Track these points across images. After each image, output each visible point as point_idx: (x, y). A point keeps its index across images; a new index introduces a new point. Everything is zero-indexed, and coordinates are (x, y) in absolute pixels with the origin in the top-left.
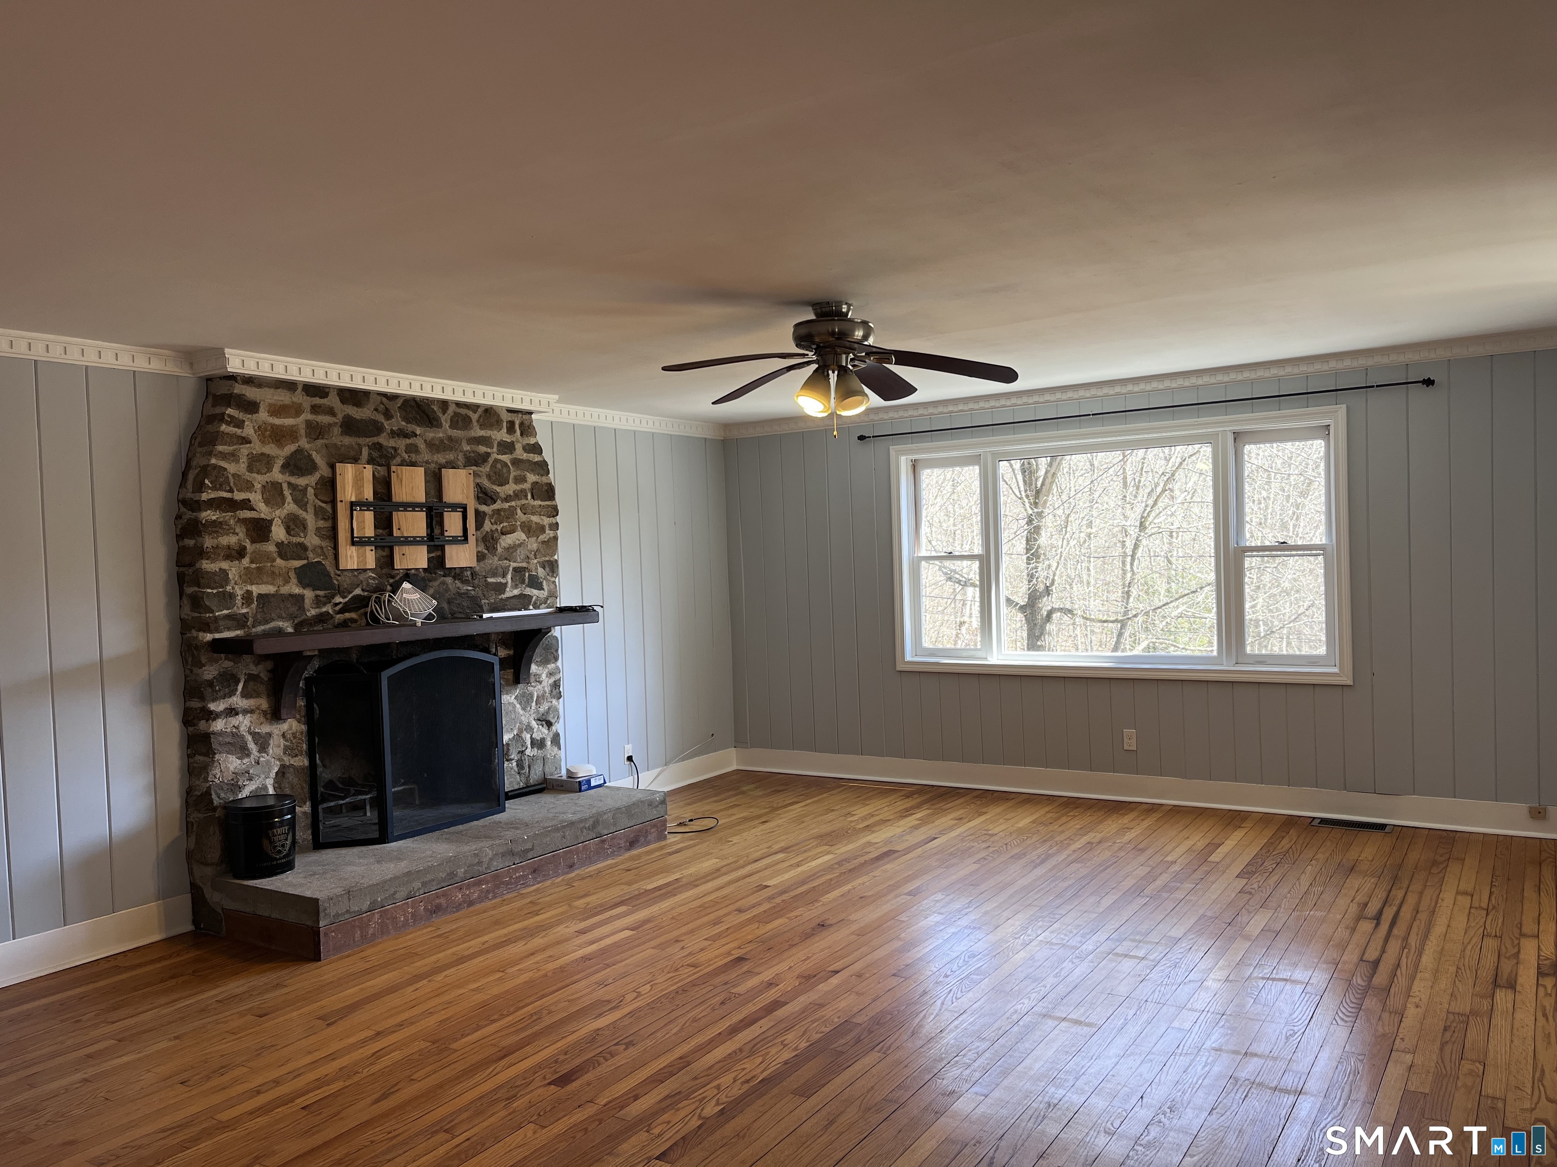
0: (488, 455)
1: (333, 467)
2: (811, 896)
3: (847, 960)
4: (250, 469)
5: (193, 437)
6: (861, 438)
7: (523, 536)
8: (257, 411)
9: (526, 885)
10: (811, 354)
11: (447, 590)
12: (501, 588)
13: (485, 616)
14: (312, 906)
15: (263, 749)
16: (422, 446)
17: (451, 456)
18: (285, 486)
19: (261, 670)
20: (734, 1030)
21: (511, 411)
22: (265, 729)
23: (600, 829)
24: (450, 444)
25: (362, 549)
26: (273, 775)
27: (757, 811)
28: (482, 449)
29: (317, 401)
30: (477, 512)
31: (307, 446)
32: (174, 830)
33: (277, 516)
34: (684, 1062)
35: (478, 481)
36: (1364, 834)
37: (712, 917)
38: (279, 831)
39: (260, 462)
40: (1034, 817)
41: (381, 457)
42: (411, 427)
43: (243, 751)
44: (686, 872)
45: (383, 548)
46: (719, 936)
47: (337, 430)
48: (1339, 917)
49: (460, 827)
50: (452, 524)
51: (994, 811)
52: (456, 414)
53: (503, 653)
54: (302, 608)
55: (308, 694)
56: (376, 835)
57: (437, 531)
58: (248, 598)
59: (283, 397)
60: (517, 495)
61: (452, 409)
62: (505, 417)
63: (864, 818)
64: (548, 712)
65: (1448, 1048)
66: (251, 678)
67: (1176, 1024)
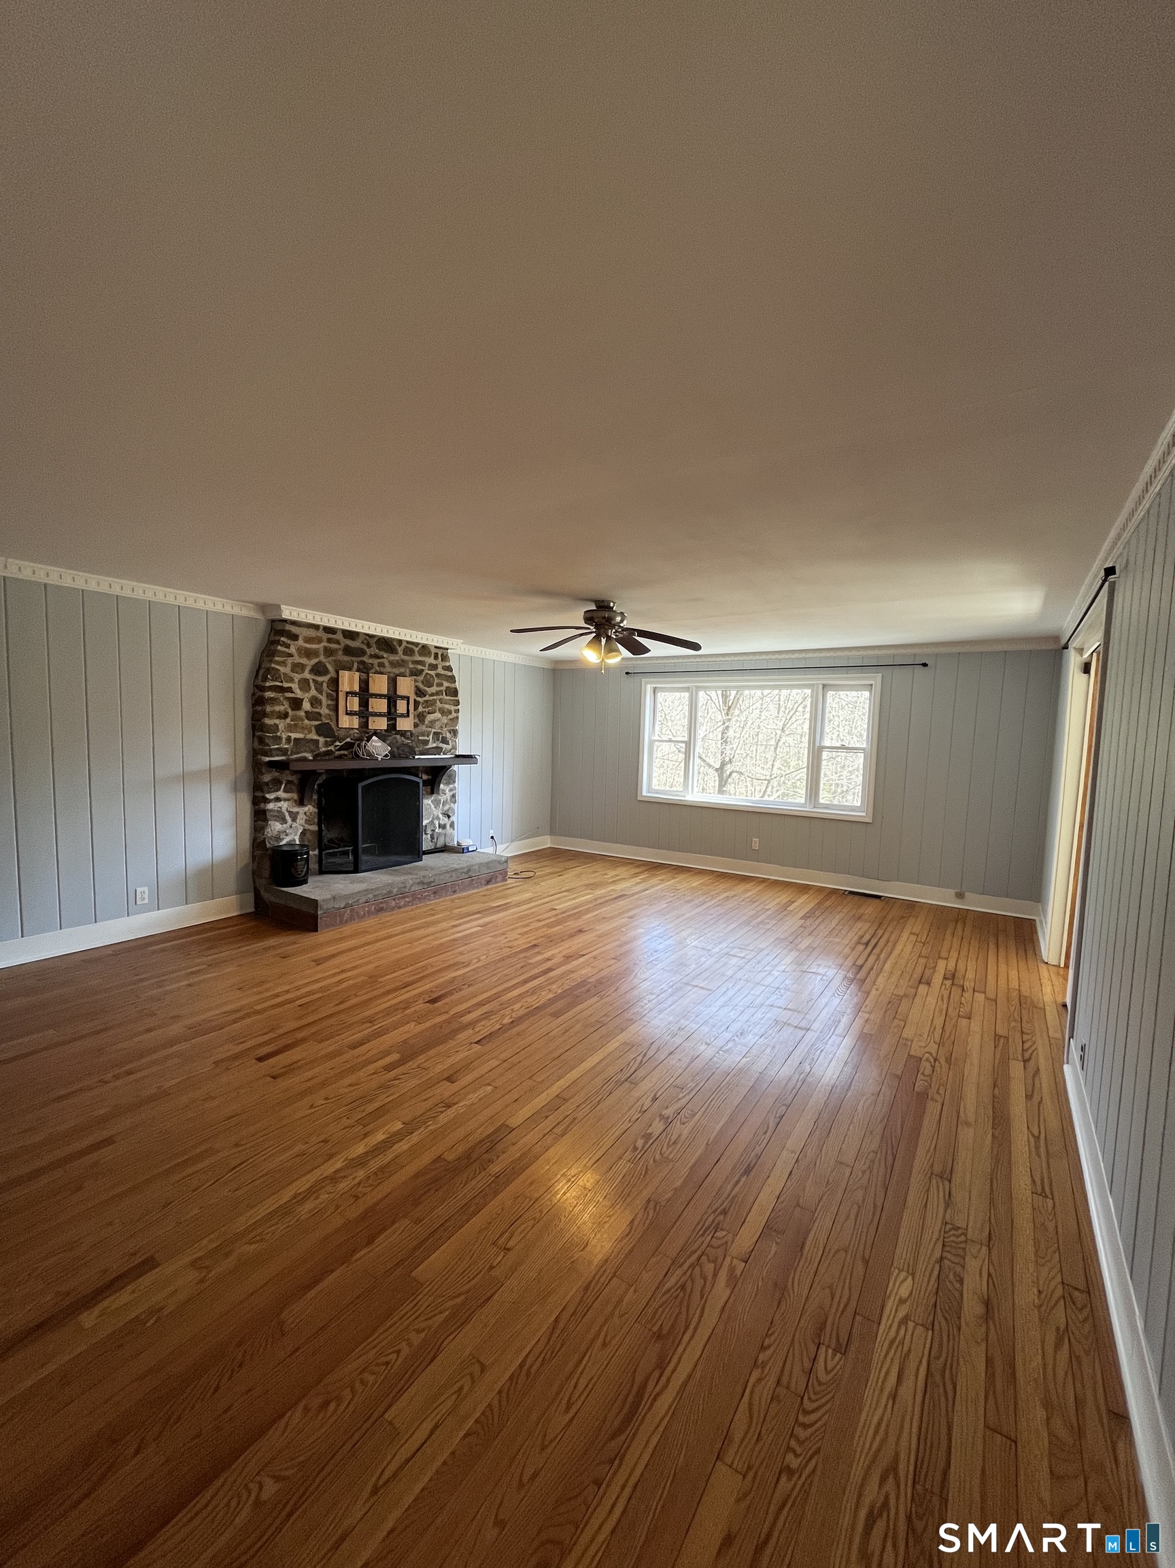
0: (423, 670)
1: (337, 673)
2: (579, 915)
3: (590, 950)
4: (292, 671)
5: (263, 652)
6: (627, 673)
7: (440, 716)
8: (297, 640)
9: (430, 900)
10: (592, 628)
11: (397, 742)
12: (426, 742)
13: (416, 757)
14: (314, 903)
15: (294, 820)
16: (387, 664)
17: (402, 670)
18: (311, 681)
19: (294, 778)
20: (526, 982)
21: (436, 647)
22: (295, 810)
23: (471, 874)
24: (401, 664)
25: (352, 717)
26: (299, 834)
27: (558, 870)
28: (420, 667)
29: (331, 636)
30: (415, 700)
31: (324, 660)
32: (246, 859)
33: (306, 698)
34: (497, 996)
35: (417, 684)
36: (870, 900)
37: (524, 923)
38: (300, 863)
39: (298, 668)
40: (701, 881)
41: (364, 668)
42: (382, 653)
43: (284, 821)
44: (514, 899)
45: (363, 717)
46: (526, 933)
47: (340, 653)
48: (847, 942)
49: (398, 868)
50: (401, 707)
51: (681, 877)
52: (406, 647)
53: (425, 777)
54: (317, 747)
55: (319, 792)
56: (352, 869)
57: (393, 710)
58: (289, 739)
59: (312, 633)
60: (438, 693)
61: (404, 644)
62: (433, 651)
63: (612, 877)
64: (448, 810)
65: (889, 1012)
66: (289, 782)
67: (753, 992)
